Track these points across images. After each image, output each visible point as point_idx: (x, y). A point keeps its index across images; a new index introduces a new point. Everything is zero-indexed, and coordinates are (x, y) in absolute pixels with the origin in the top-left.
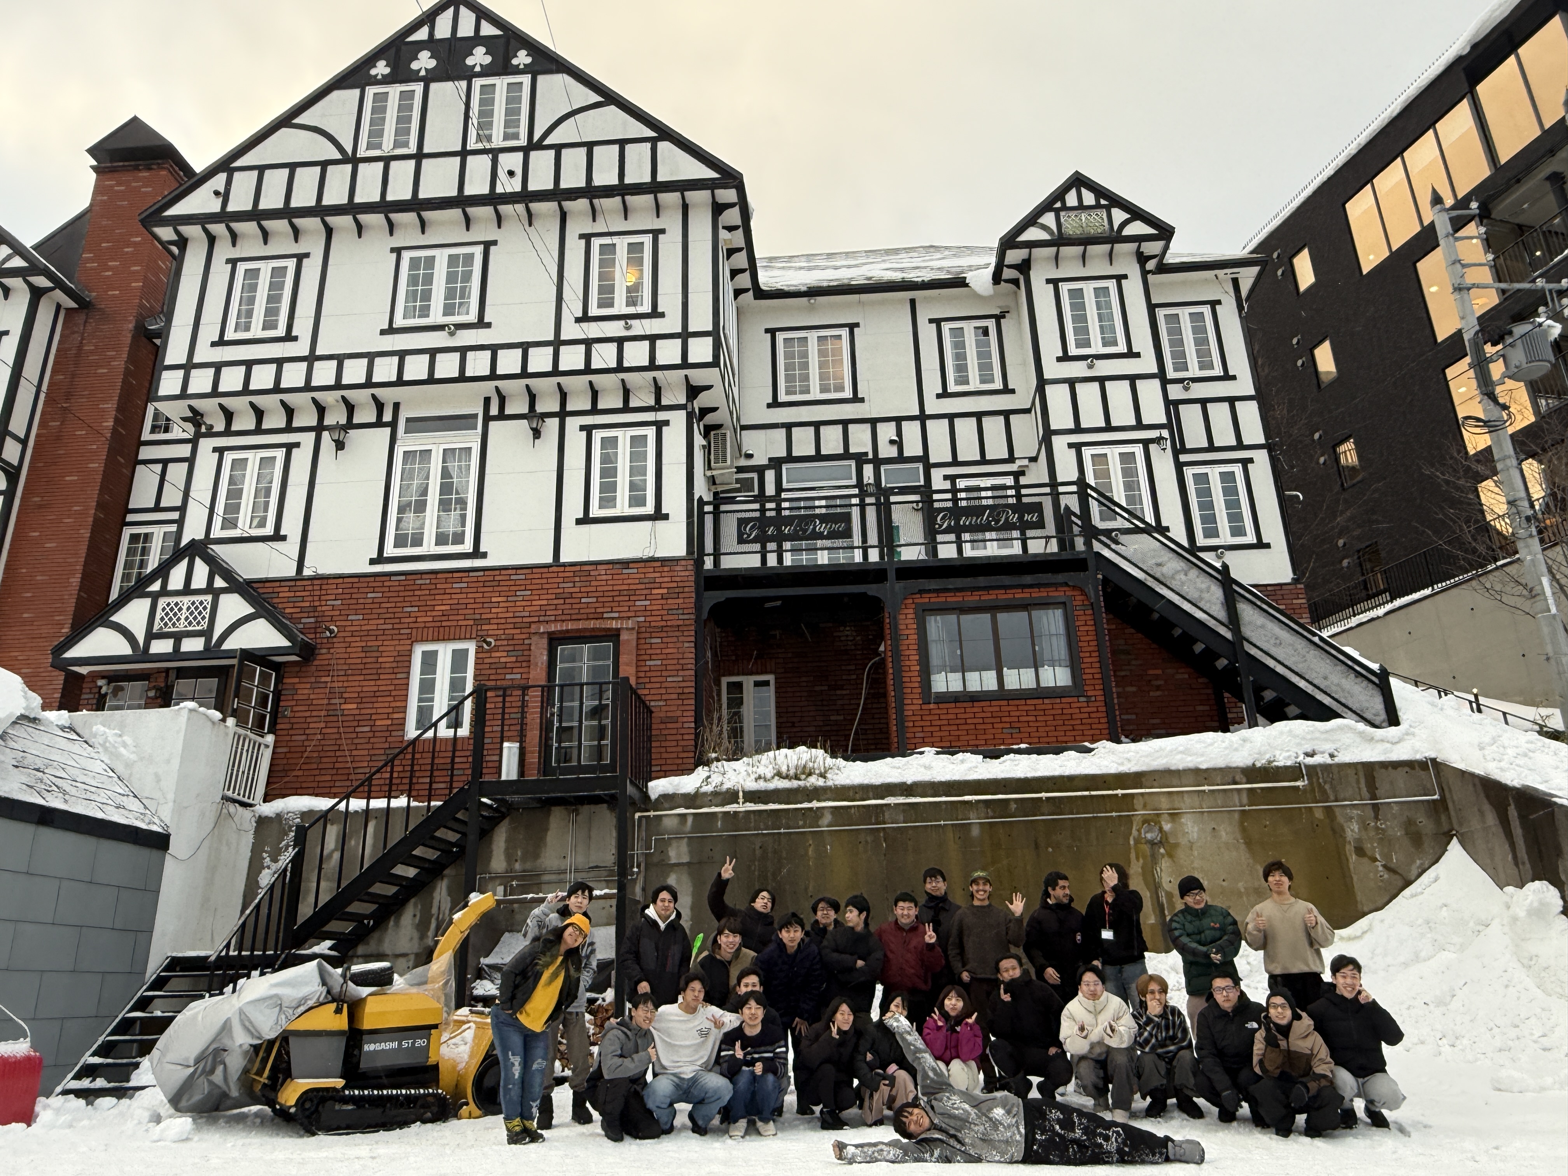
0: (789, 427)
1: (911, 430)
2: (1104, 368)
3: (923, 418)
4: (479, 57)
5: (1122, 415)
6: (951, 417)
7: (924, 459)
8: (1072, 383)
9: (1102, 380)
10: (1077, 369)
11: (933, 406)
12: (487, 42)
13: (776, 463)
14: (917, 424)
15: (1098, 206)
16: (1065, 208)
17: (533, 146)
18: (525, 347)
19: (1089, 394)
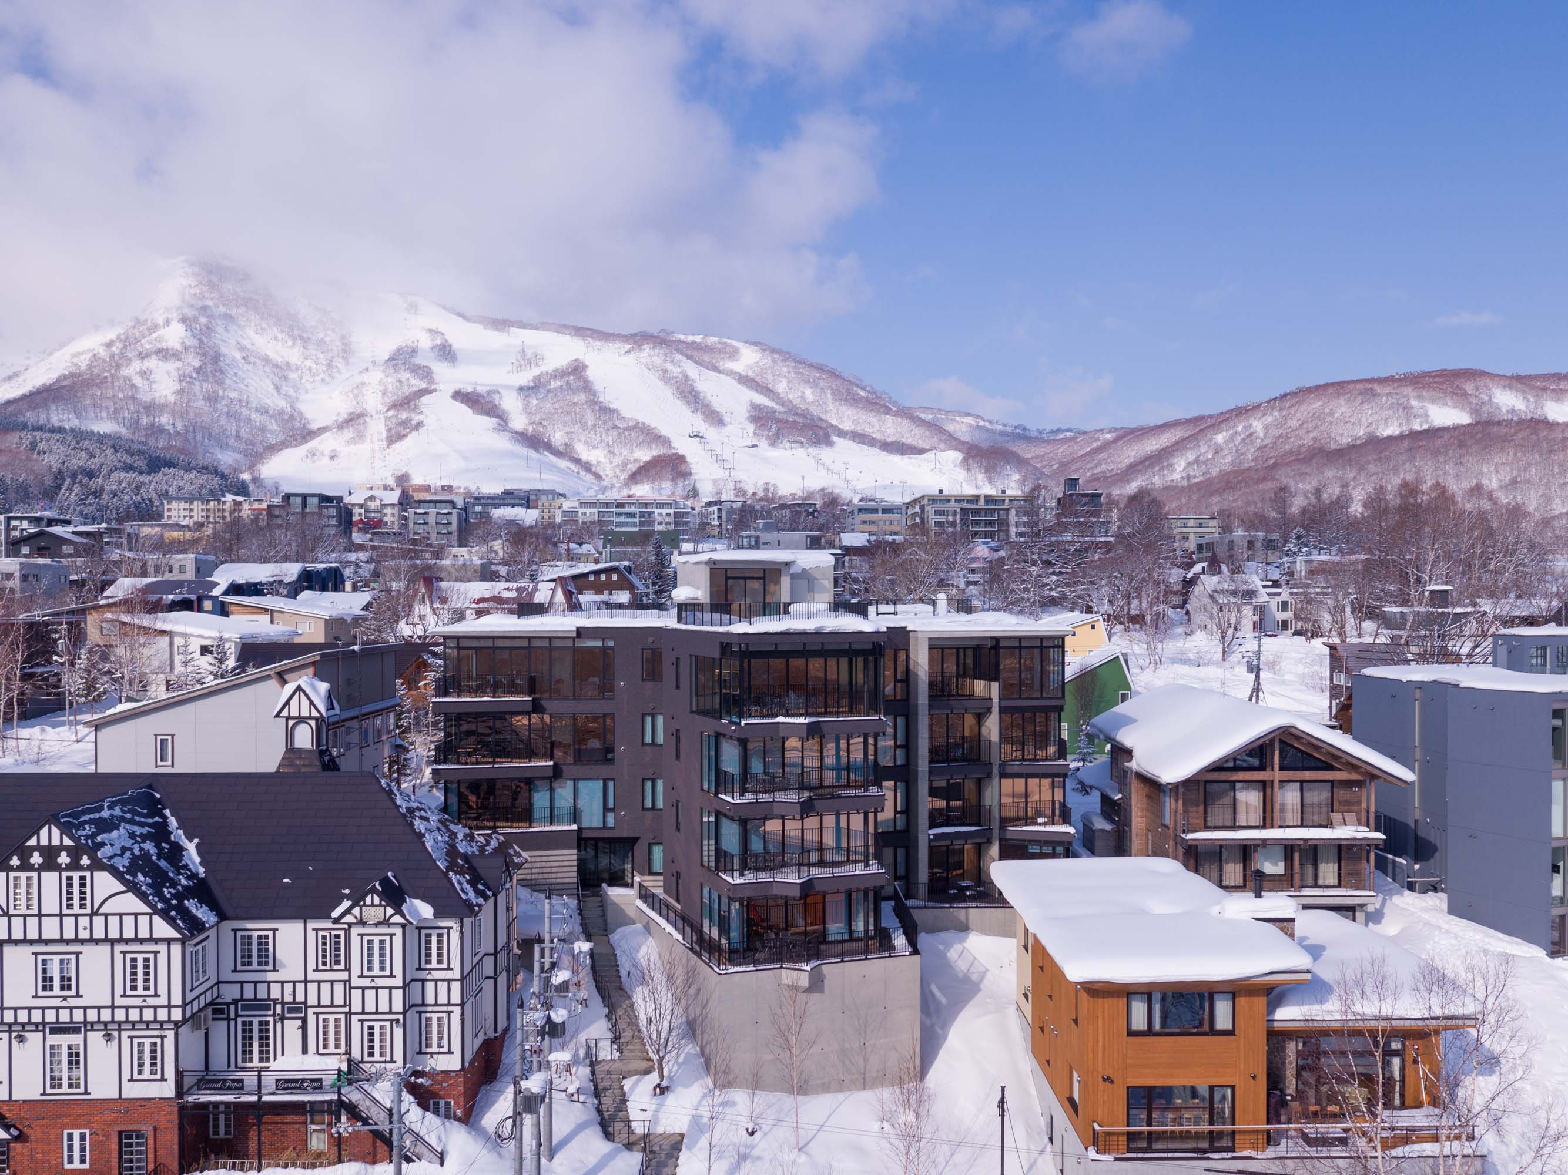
0: (242, 983)
1: (300, 987)
2: (379, 982)
3: (306, 981)
4: (64, 859)
5: (384, 1007)
6: (319, 982)
7: (305, 1003)
8: (363, 989)
9: (377, 989)
10: (366, 982)
11: (311, 976)
12: (67, 849)
13: (235, 1002)
14: (303, 985)
15: (380, 905)
16: (365, 905)
17: (94, 913)
18: (99, 1008)
19: (370, 994)
